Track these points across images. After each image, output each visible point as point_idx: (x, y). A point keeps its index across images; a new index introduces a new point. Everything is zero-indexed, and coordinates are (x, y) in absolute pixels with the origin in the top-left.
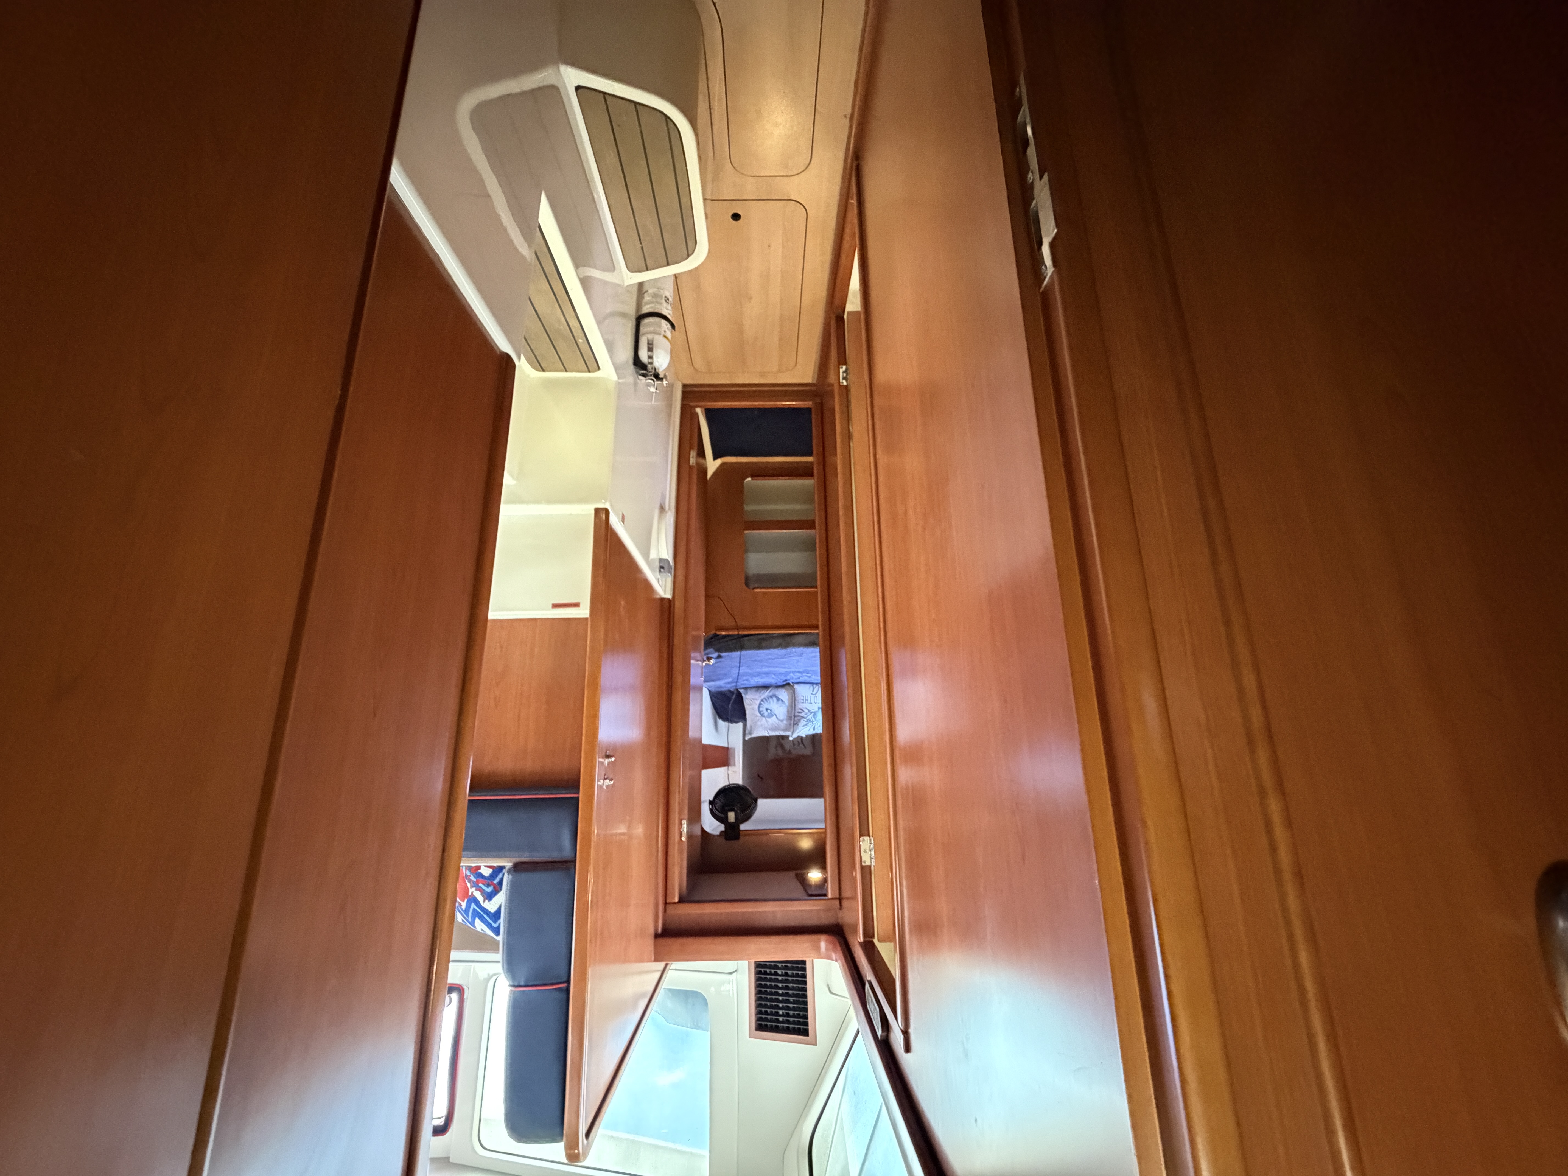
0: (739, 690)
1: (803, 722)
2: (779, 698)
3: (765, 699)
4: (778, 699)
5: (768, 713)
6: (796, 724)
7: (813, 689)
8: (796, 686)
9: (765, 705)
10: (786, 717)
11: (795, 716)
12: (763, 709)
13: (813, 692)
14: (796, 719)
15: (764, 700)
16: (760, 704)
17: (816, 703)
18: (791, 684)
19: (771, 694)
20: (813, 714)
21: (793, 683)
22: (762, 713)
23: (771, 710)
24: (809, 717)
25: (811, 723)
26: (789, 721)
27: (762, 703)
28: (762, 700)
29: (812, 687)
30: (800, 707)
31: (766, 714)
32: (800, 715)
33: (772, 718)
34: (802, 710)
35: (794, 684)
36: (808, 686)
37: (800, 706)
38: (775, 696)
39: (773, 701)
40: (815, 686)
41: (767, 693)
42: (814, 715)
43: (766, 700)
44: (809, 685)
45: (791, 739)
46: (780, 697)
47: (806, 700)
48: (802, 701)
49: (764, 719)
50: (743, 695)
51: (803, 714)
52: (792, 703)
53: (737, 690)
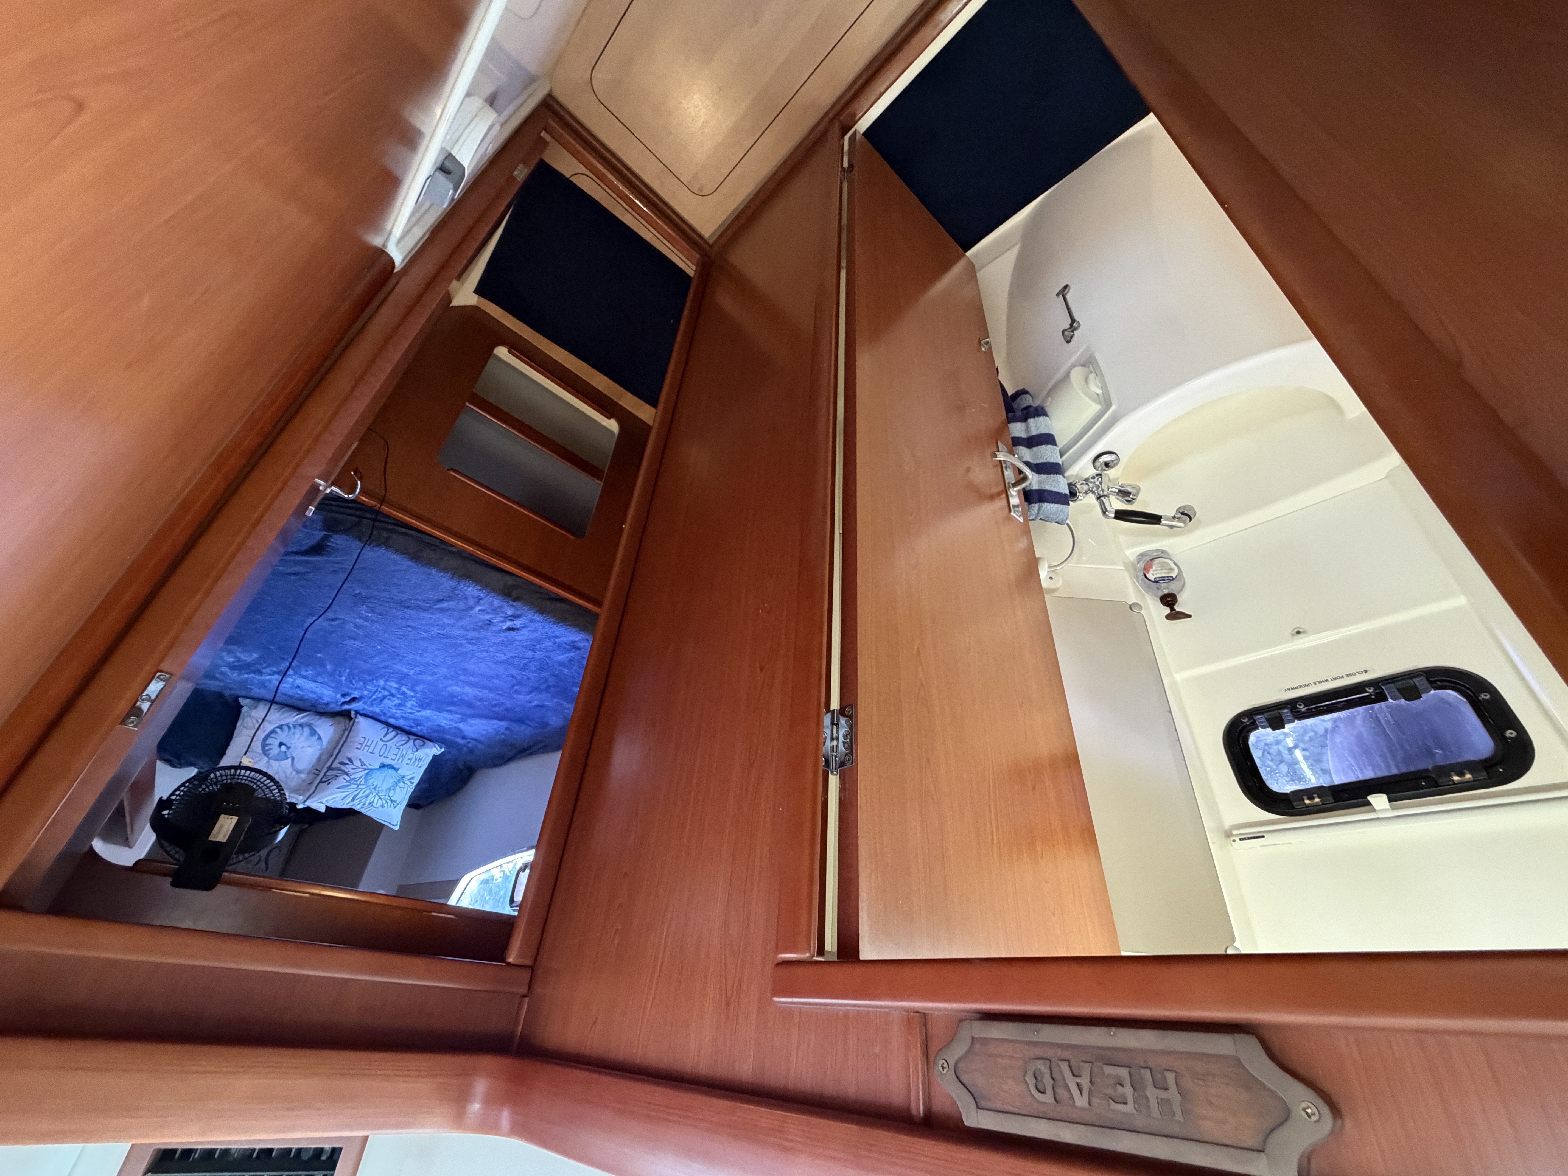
0: (240, 700)
1: (341, 781)
2: (315, 731)
3: (288, 726)
4: (313, 732)
5: (281, 751)
6: (326, 781)
7: (387, 734)
8: (360, 719)
9: (282, 736)
10: (309, 767)
11: (329, 768)
12: (274, 742)
13: (384, 736)
14: (330, 773)
15: (285, 728)
16: (273, 731)
17: (380, 756)
18: (353, 713)
19: (304, 720)
20: (367, 771)
21: (357, 712)
22: (267, 748)
23: (288, 748)
24: (357, 776)
25: (356, 786)
26: (312, 776)
27: (278, 730)
28: (281, 727)
29: (386, 729)
30: (349, 755)
31: (275, 751)
32: (343, 768)
33: (282, 763)
34: (350, 760)
35: (358, 716)
36: (379, 726)
37: (350, 752)
38: (310, 726)
39: (302, 734)
40: (391, 729)
41: (294, 718)
42: (367, 774)
43: (289, 728)
44: (383, 726)
45: (300, 807)
46: (319, 731)
47: (366, 745)
48: (359, 746)
49: (265, 759)
50: (244, 710)
51: (348, 768)
52: (335, 748)
53: (237, 698)
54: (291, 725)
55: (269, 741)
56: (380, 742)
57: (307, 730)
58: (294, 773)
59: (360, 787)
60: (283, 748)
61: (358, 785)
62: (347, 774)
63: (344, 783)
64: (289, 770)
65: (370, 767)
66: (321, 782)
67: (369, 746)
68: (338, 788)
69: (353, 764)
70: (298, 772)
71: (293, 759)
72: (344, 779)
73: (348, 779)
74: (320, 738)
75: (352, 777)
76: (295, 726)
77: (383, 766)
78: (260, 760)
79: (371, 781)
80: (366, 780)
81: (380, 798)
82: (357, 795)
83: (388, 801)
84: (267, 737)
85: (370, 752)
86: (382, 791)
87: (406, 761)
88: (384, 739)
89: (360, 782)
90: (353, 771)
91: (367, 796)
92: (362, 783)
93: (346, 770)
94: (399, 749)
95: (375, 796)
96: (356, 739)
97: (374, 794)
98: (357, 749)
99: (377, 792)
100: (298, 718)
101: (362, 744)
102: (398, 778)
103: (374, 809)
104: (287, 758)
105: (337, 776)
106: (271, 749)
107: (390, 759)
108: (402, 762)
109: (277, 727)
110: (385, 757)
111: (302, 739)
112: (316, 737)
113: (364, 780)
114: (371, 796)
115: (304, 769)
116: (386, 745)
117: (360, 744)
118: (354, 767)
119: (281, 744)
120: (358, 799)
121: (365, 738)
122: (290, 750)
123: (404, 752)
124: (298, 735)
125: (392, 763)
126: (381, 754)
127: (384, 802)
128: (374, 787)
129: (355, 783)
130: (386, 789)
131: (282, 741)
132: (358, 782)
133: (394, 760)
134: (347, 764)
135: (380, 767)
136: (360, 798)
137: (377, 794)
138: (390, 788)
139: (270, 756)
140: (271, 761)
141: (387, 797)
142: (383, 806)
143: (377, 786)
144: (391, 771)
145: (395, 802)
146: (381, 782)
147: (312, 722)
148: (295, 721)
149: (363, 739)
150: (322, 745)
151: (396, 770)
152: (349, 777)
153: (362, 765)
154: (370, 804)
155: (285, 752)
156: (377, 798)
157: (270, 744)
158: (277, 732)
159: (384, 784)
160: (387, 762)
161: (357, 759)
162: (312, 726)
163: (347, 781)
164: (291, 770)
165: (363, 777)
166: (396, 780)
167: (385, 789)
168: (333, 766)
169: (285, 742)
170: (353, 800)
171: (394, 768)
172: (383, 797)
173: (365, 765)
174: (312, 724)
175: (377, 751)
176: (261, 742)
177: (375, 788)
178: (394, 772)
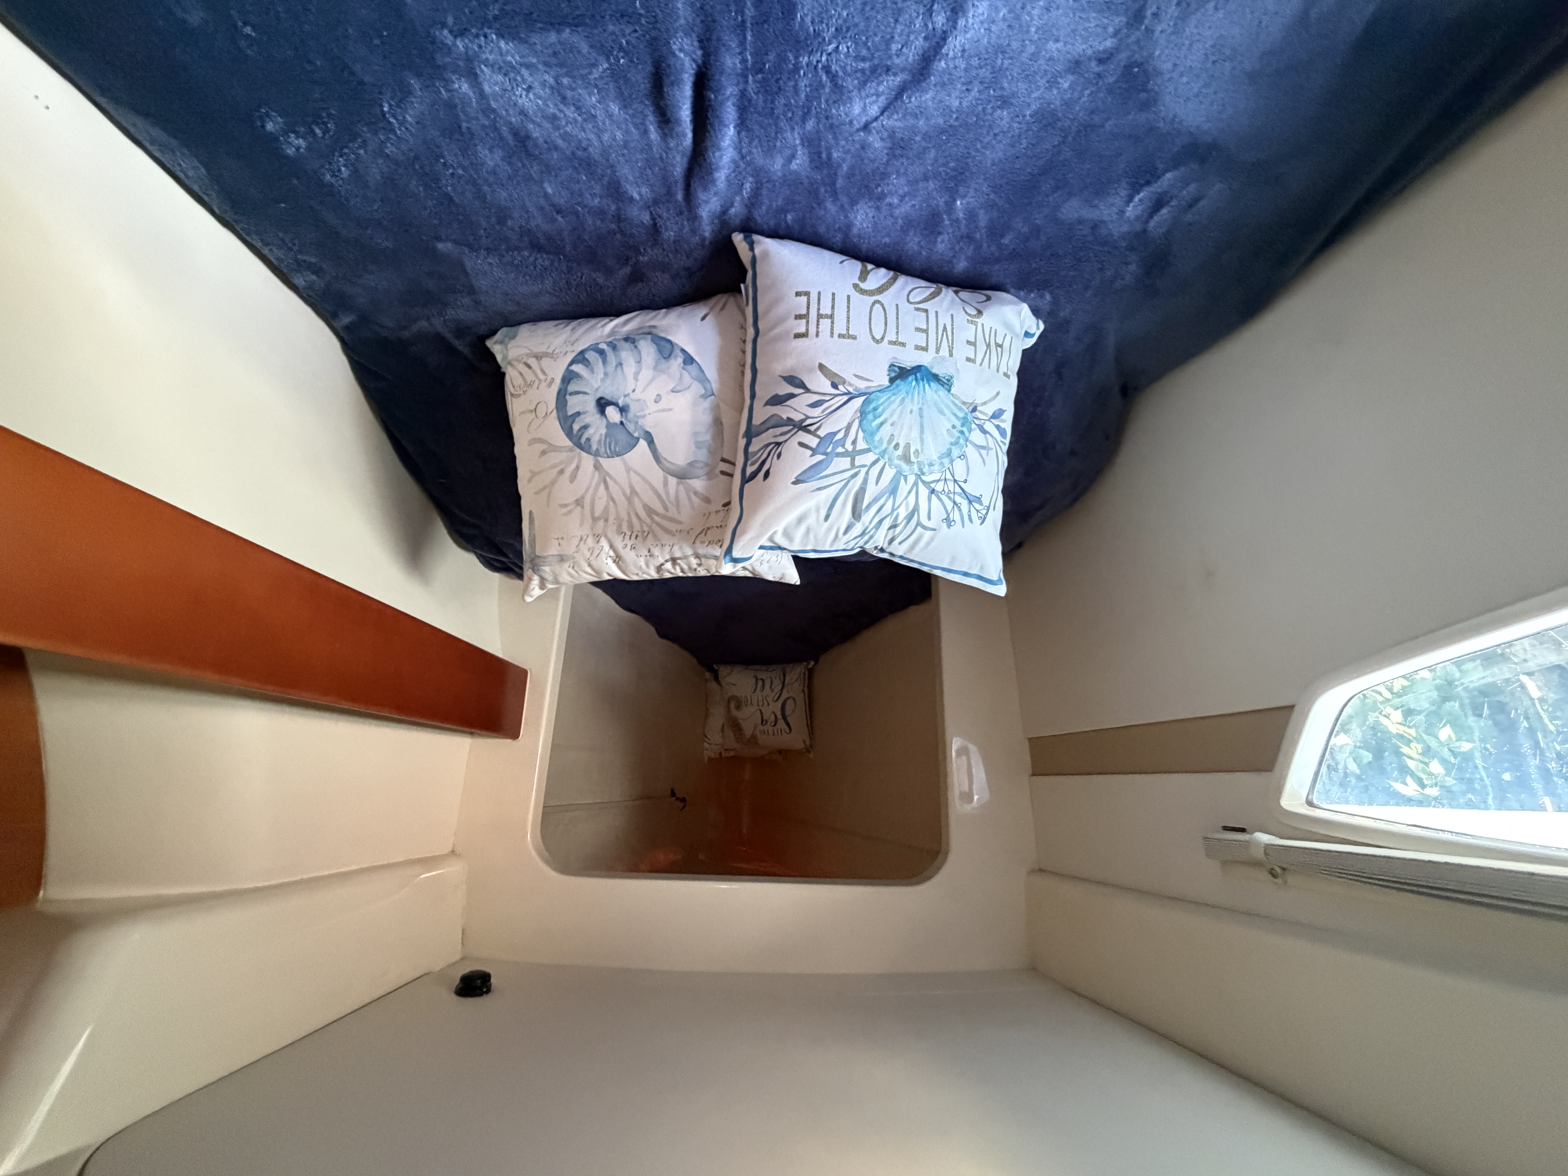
54: (603, 346)
55: (574, 404)
56: (855, 296)
57: (647, 349)
58: (673, 481)
59: (859, 460)
60: (611, 411)
61: (852, 455)
62: (802, 427)
63: (807, 460)
64: (656, 475)
65: (862, 385)
66: (746, 480)
67: (831, 317)
68: (797, 482)
69: (808, 390)
70: (682, 475)
71: (651, 442)
72: (802, 444)
73: (813, 442)
74: (689, 360)
75: (822, 433)
76: (613, 346)
77: (900, 374)
78: (578, 468)
79: (885, 432)
80: (870, 435)
81: (933, 491)
82: (862, 491)
83: (958, 499)
84: (562, 397)
85: (840, 336)
86: (931, 465)
87: (963, 351)
88: (863, 286)
89: (854, 442)
90: (817, 412)
91: (893, 491)
92: (861, 445)
93: (797, 417)
94: (926, 311)
95: (916, 484)
96: (781, 310)
97: (912, 479)
98: (798, 336)
99: (916, 470)
100: (616, 326)
101: (805, 317)
102: (961, 415)
103: (928, 534)
104: (638, 439)
105: (778, 444)
106: (585, 427)
107: (910, 346)
108: (951, 355)
109: (572, 363)
110: (891, 343)
111: (646, 373)
112: (680, 360)
113: (861, 434)
114: (904, 488)
115: (691, 464)
116: (878, 302)
117: (799, 317)
118: (816, 398)
119: (602, 404)
120: (869, 506)
121: (807, 294)
122: (631, 415)
123: (945, 320)
124: (630, 367)
125: (925, 359)
126: (878, 337)
127: (949, 505)
128: (900, 452)
129: (840, 450)
130: (940, 458)
131: (599, 395)
132: (849, 447)
133: (925, 349)
134: (792, 396)
135: (892, 380)
136: (875, 500)
137: (918, 477)
138: (949, 453)
139: (594, 447)
140: (604, 462)
141: (951, 484)
142: (949, 522)
143: (908, 446)
144: (931, 391)
145: (979, 500)
146: (915, 434)
147: (652, 323)
148: (613, 332)
149: (804, 299)
150: (702, 379)
151: (946, 383)
152: (814, 433)
153: (835, 386)
154: (910, 518)
155: (622, 423)
156: (924, 492)
157: (578, 414)
158: (577, 376)
159: (928, 437)
160: (909, 359)
161: (811, 370)
162: (654, 331)
163: (814, 452)
164: (660, 473)
165: (856, 424)
166: (958, 424)
167: (935, 457)
168: (757, 421)
169: (608, 397)
170: (856, 514)
171: (936, 378)
172: (939, 487)
173: (844, 382)
174: (654, 327)
175: (859, 327)
176: (555, 413)
177: (906, 458)
178: (942, 392)
